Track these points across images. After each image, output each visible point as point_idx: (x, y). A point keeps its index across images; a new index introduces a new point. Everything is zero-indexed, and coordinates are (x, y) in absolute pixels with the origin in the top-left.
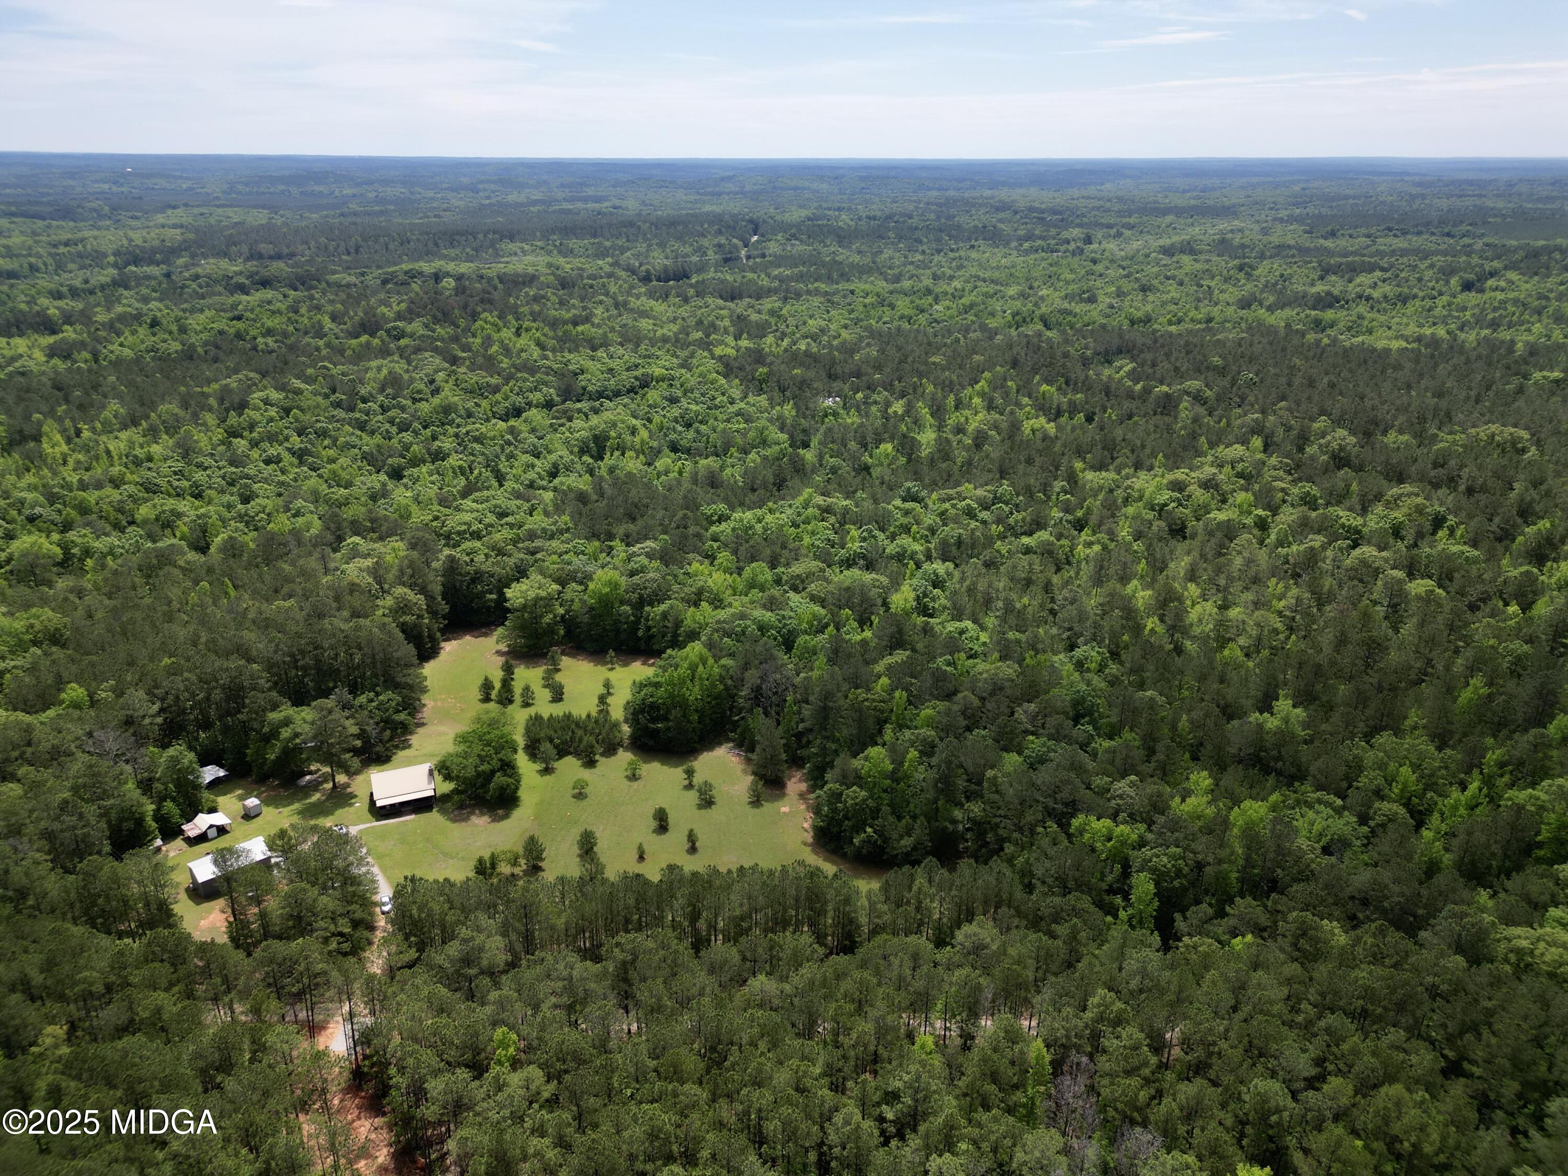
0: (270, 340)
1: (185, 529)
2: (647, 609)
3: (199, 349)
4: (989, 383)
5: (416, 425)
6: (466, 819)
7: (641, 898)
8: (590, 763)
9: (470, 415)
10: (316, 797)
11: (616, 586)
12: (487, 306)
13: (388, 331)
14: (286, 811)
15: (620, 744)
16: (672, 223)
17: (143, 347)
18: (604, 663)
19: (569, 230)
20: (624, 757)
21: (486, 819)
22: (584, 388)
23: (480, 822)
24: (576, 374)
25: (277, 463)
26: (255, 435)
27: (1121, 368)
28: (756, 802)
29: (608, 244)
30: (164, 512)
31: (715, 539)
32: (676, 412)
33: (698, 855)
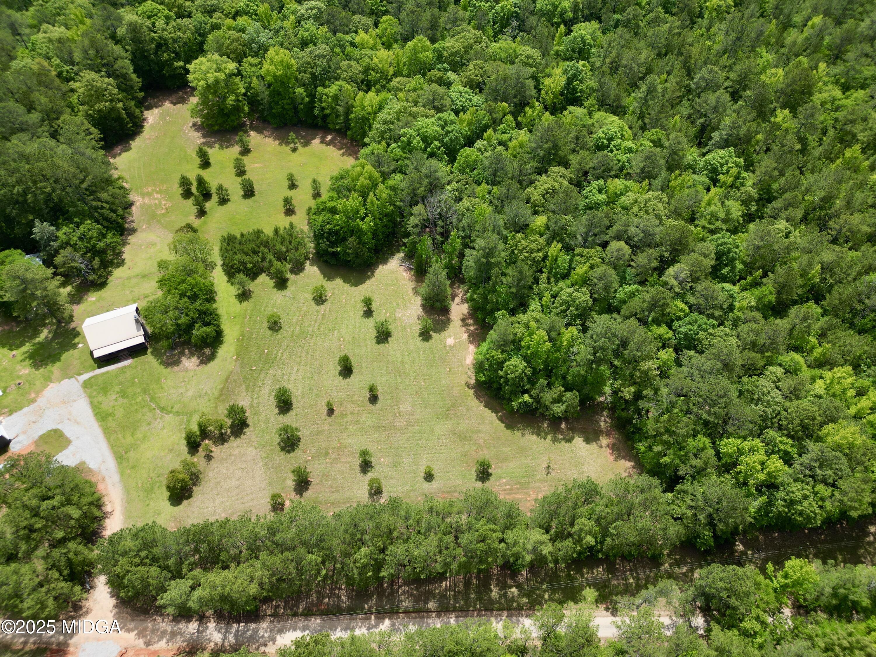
2: (320, 89)
6: (176, 362)
8: (282, 284)
11: (289, 66)
14: (19, 353)
15: (307, 259)
18: (288, 143)
20: (312, 273)
21: (195, 360)
33: (379, 405)
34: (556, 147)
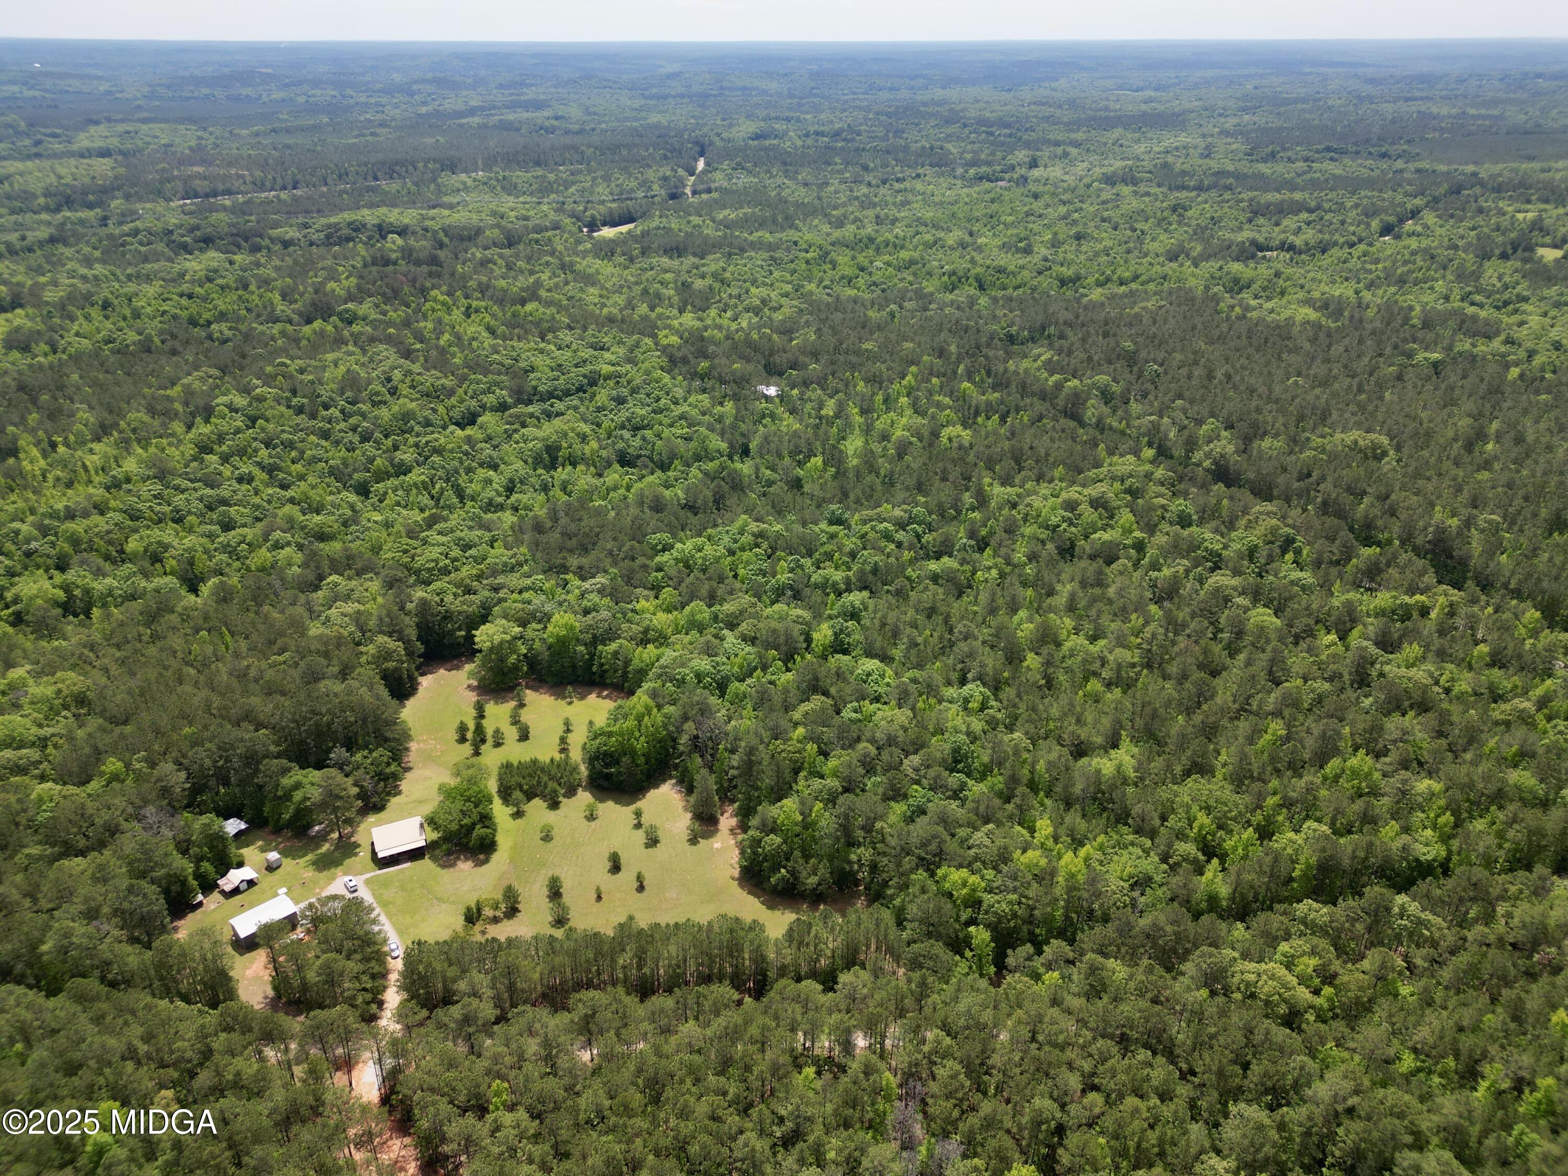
0: (224, 326)
1: (174, 563)
2: (600, 647)
3: (157, 340)
4: (915, 376)
5: (378, 435)
6: (452, 865)
7: (599, 954)
8: (554, 805)
9: (428, 423)
10: (326, 847)
11: (572, 628)
12: (435, 281)
13: (339, 315)
14: (302, 861)
15: (579, 785)
16: (615, 148)
17: (99, 337)
18: (564, 698)
19: (514, 160)
20: (584, 797)
21: (470, 864)
22: (535, 388)
23: (465, 866)
24: (527, 371)
25: (249, 483)
26: (224, 448)
27: (1039, 356)
28: (693, 841)
29: (551, 177)
30: (150, 544)
31: (659, 569)
32: (623, 415)
33: (645, 893)
34: (817, 679)
